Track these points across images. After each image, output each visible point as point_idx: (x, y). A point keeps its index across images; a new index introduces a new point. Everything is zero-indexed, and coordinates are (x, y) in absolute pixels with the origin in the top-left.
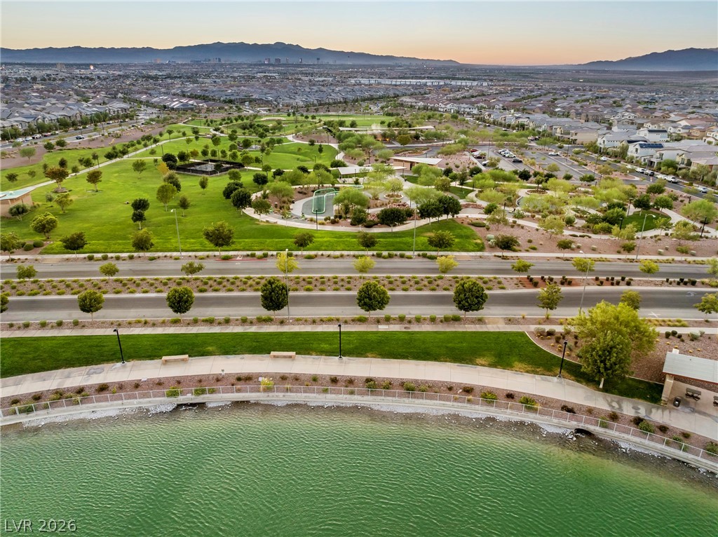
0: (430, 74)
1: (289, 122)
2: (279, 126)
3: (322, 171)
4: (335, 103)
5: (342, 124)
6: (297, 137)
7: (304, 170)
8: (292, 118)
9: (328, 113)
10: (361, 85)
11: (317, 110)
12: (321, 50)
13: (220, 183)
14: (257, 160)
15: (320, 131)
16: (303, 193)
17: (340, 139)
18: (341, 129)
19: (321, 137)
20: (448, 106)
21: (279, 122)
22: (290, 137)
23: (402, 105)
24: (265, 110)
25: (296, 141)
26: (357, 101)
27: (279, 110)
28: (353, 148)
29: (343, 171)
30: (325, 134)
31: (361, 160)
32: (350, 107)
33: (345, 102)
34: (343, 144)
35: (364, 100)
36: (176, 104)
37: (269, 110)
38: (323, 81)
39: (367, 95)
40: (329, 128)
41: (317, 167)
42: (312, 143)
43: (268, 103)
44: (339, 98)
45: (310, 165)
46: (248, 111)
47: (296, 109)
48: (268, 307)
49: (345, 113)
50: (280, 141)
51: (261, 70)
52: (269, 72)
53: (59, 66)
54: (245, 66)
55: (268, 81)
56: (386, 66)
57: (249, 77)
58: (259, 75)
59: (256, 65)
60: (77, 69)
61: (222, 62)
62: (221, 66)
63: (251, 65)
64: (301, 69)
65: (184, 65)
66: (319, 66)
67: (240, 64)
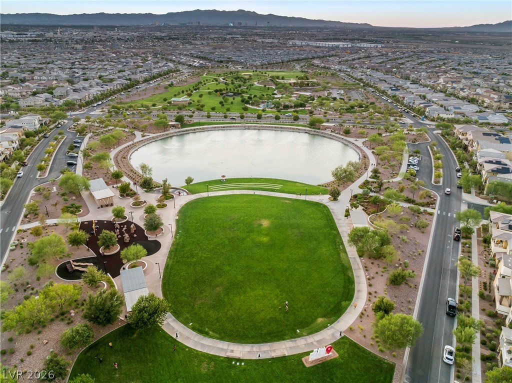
0: (347, 36)
1: (254, 75)
2: (250, 78)
3: (269, 96)
4: (276, 63)
5: (278, 78)
6: (258, 83)
7: (263, 95)
8: (255, 73)
9: (272, 70)
10: (295, 47)
11: (267, 68)
12: (270, 15)
13: (238, 99)
14: (247, 92)
15: (268, 81)
16: (263, 102)
17: (276, 85)
18: (277, 80)
19: (268, 84)
20: (336, 67)
21: (250, 76)
22: (256, 83)
23: (313, 65)
24: (240, 67)
25: (258, 85)
26: (289, 61)
27: (247, 68)
28: (281, 88)
29: (276, 96)
30: (270, 82)
31: (283, 93)
32: (285, 65)
33: (283, 62)
34: (277, 87)
35: (293, 61)
36: (196, 64)
37: (243, 68)
38: (271, 43)
39: (295, 57)
40: (273, 79)
41: (267, 95)
42: (265, 86)
43: (241, 63)
44: (279, 60)
45: (265, 94)
46: (232, 68)
47: (257, 67)
48: (258, 119)
49: (282, 70)
50: (253, 85)
51: (228, 32)
52: (235, 33)
53: (95, 28)
54: (218, 28)
55: (235, 42)
56: (317, 28)
57: (221, 38)
58: (228, 37)
59: (224, 27)
60: (107, 30)
61: (201, 24)
62: (201, 28)
63: (221, 28)
64: (256, 31)
65: (176, 27)
66: (270, 28)
67: (213, 26)
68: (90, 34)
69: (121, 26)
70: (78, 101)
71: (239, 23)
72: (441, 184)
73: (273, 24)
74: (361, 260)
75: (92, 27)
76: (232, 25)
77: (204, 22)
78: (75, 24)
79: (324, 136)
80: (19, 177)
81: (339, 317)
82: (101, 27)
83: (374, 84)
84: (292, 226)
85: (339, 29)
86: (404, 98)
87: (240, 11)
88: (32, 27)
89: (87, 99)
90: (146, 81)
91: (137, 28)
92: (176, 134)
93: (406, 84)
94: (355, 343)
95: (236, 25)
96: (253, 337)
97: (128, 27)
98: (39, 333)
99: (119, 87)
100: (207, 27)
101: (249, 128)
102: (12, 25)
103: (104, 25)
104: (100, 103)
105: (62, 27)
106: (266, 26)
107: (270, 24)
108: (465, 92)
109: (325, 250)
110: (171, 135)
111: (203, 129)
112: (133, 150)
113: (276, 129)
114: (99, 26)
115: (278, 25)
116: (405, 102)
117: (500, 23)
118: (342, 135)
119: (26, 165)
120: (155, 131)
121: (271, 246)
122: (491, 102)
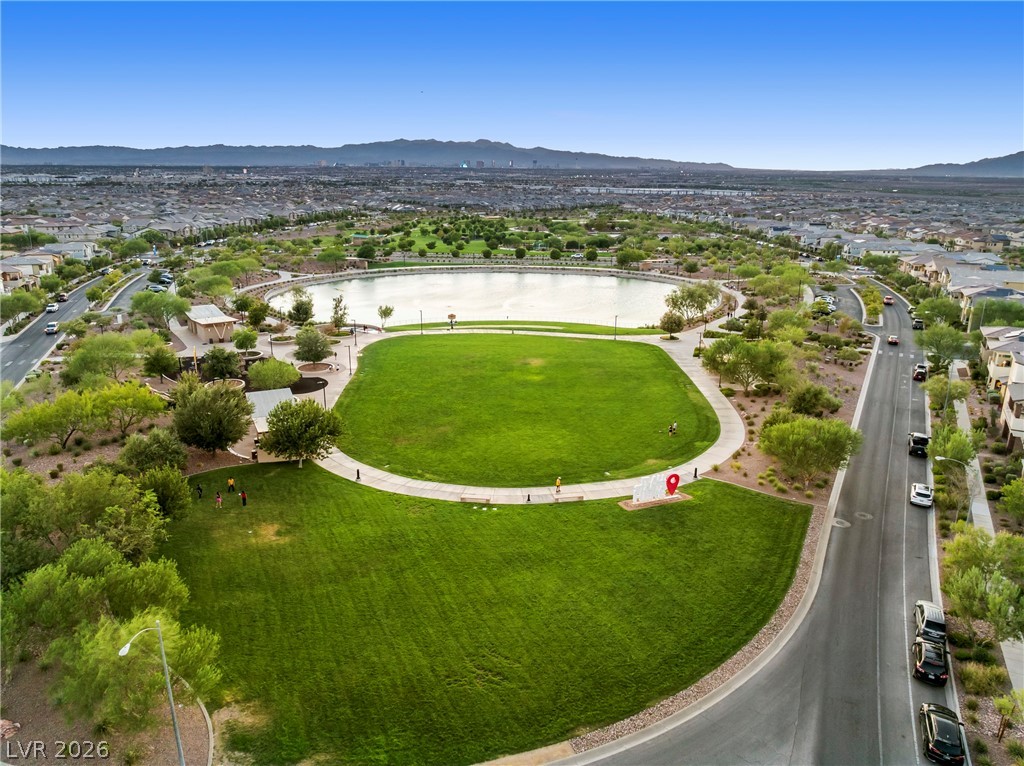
4: (552, 210)
6: (518, 228)
10: (587, 194)
11: (533, 215)
12: (539, 149)
18: (553, 220)
20: (666, 212)
22: (512, 229)
24: (482, 214)
25: (518, 231)
26: (576, 207)
27: (496, 214)
33: (563, 209)
35: (584, 208)
36: (397, 207)
37: (487, 214)
38: (540, 190)
39: (588, 202)
43: (483, 208)
44: (557, 205)
47: (513, 213)
48: (518, 257)
51: (459, 176)
52: (471, 178)
53: (205, 170)
54: (438, 171)
55: (472, 189)
56: (627, 171)
57: (446, 184)
58: (458, 182)
59: (451, 169)
60: (228, 173)
61: (407, 165)
62: (407, 170)
63: (444, 170)
64: (511, 175)
65: (358, 169)
66: (536, 171)
67: (431, 168)
68: (196, 178)
69: (255, 167)
70: (169, 233)
71: (478, 163)
72: (881, 324)
73: (543, 164)
74: (730, 401)
75: (200, 168)
76: (465, 166)
77: (412, 161)
78: (167, 164)
79: (646, 280)
80: (50, 312)
81: (690, 459)
82: (217, 169)
83: (741, 226)
84: (589, 366)
85: (668, 171)
86: (799, 238)
87: (481, 141)
88: (85, 168)
89: (187, 235)
90: (302, 221)
91: (286, 170)
92: (358, 277)
93: (801, 226)
94: (725, 484)
95: (474, 165)
96: (515, 480)
97: (267, 168)
98: (77, 455)
99: (248, 224)
100: (418, 168)
101: (500, 271)
102: (49, 166)
103: (221, 165)
104: (213, 242)
105: (141, 168)
106: (531, 167)
107: (538, 164)
108: (916, 232)
109: (657, 389)
110: (350, 277)
111: (412, 270)
112: (275, 293)
113: (553, 271)
114: (213, 168)
115: (552, 166)
116: (802, 244)
117: (973, 163)
118: (681, 275)
119: (65, 301)
120: (317, 271)
121: (549, 384)
122: (967, 242)
